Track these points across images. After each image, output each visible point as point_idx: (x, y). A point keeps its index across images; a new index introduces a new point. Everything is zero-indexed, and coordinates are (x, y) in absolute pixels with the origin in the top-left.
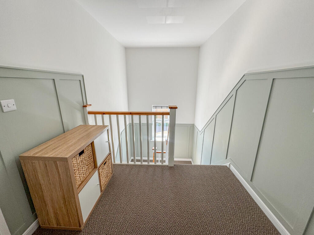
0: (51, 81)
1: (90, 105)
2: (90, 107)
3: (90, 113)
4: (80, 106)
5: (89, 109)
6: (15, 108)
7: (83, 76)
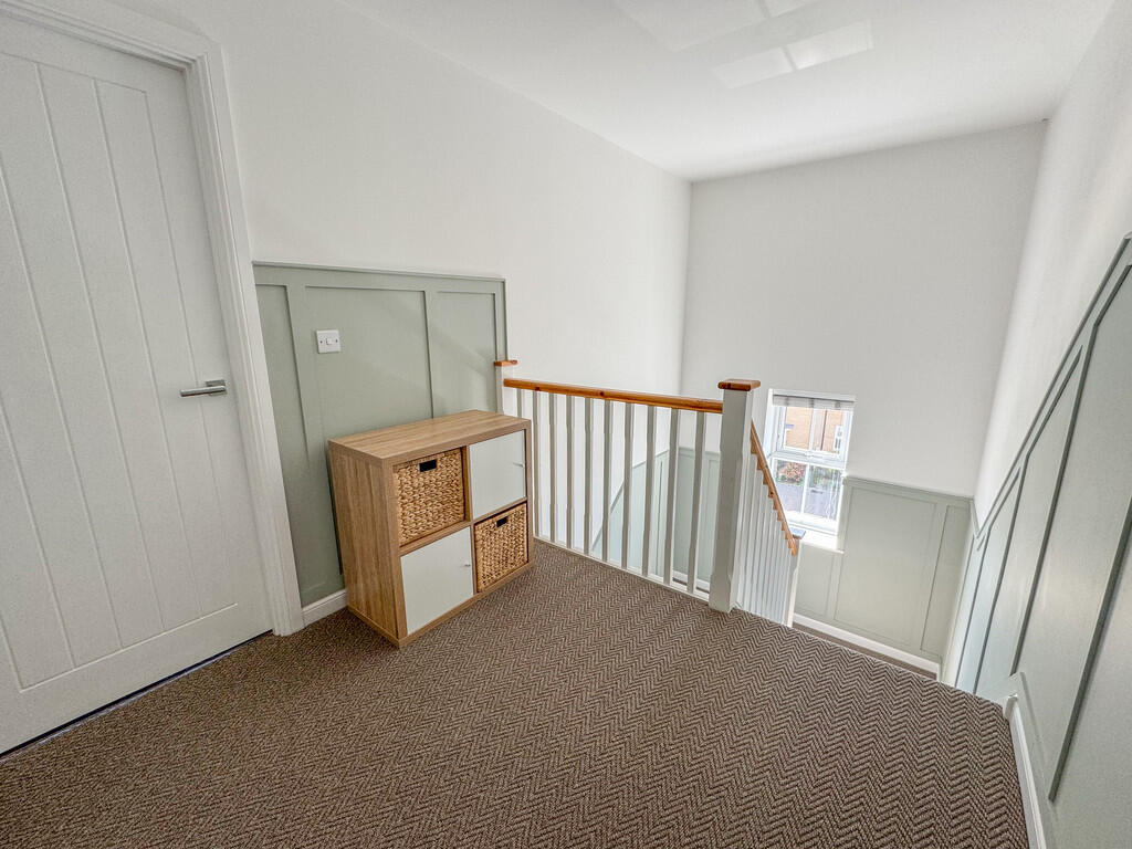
0: (418, 297)
1: (515, 362)
2: (514, 366)
3: (508, 383)
4: (484, 364)
5: (508, 372)
6: (337, 347)
7: (504, 283)
